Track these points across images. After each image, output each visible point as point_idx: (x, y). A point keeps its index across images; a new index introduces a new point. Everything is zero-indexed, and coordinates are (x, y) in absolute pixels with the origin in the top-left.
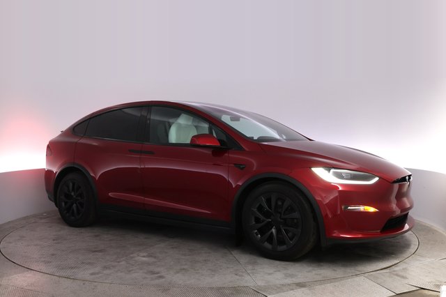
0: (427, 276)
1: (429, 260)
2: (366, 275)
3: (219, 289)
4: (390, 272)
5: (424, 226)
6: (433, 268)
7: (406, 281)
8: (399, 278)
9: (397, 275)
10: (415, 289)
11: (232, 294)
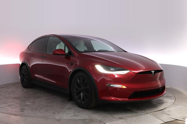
0: (179, 114)
1: (180, 107)
2: (151, 113)
3: (83, 120)
4: (162, 112)
5: (178, 91)
6: (182, 110)
7: (170, 116)
8: (166, 115)
9: (165, 114)
10: (173, 120)
11: (89, 122)
